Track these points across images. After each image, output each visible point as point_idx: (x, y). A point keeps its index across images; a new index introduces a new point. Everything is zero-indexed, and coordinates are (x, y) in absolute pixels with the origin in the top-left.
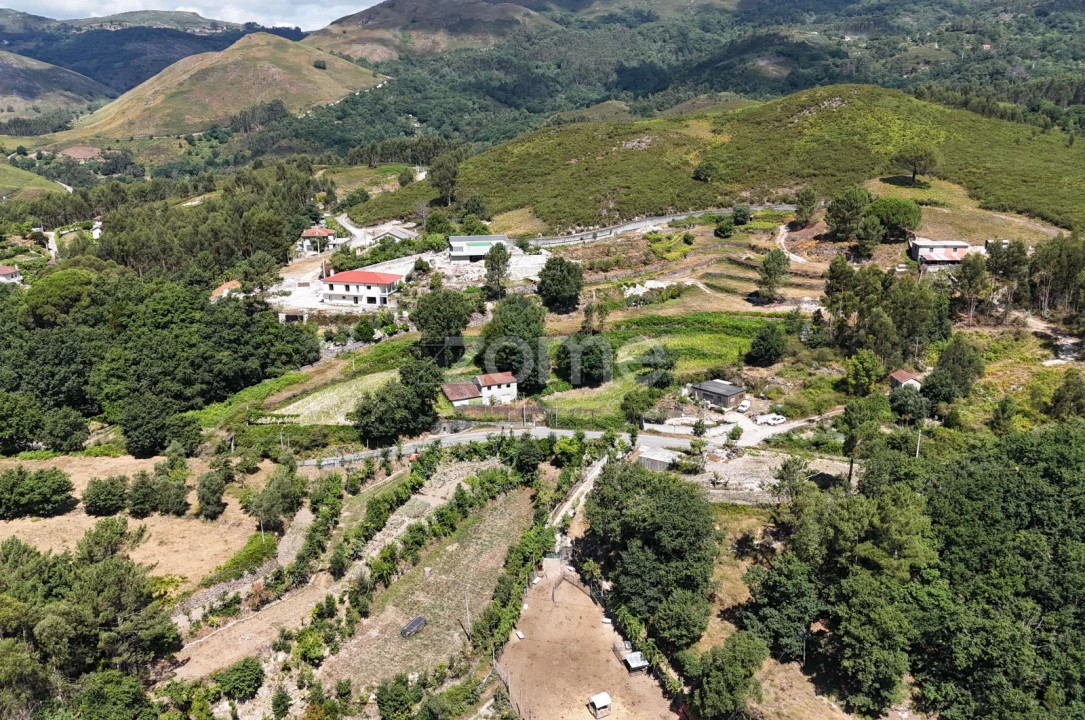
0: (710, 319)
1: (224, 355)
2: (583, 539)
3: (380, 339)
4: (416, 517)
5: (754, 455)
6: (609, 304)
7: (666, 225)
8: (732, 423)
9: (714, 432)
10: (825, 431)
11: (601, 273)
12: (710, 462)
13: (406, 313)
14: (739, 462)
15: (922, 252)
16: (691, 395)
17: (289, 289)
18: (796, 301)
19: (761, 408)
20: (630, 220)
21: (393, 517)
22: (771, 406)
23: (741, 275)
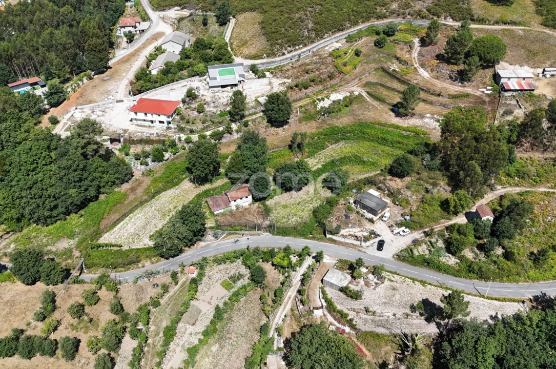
1: (72, 191)
2: (290, 339)
3: (168, 159)
4: (193, 324)
5: (392, 281)
6: (308, 117)
7: (344, 41)
8: (379, 235)
9: (368, 243)
10: (433, 247)
11: (304, 90)
12: (365, 287)
13: (183, 137)
14: (382, 288)
15: (503, 81)
16: (355, 202)
17: (111, 105)
18: (422, 116)
19: (396, 217)
20: (322, 38)
21: (180, 325)
22: (402, 215)
23: (389, 84)
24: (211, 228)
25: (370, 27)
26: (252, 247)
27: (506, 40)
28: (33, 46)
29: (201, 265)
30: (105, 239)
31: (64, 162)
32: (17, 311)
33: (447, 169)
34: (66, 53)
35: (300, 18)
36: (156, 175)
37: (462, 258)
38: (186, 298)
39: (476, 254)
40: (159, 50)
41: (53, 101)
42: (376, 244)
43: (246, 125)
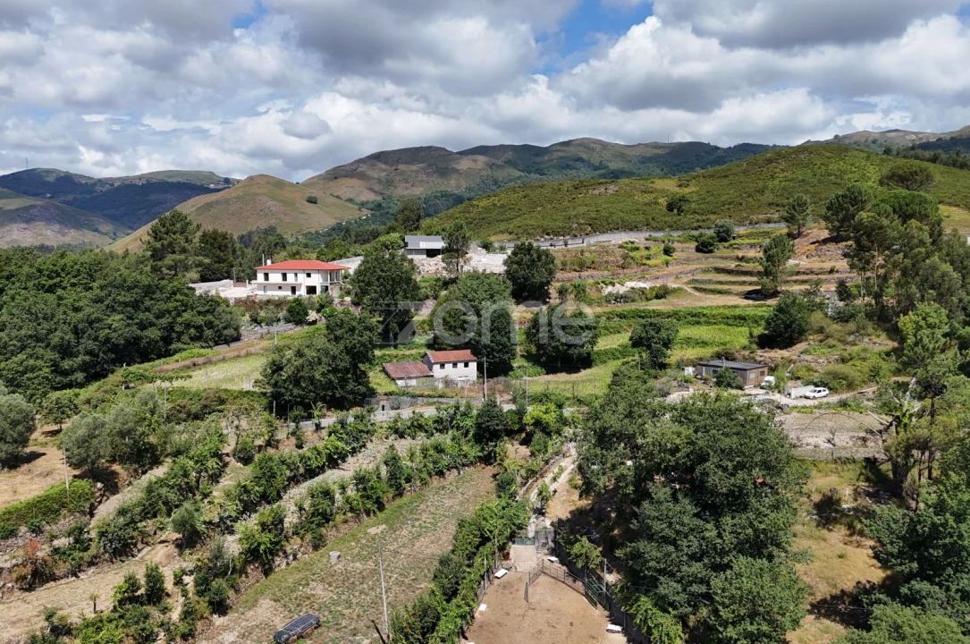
0: (705, 312)
1: (116, 319)
2: (568, 520)
3: (314, 322)
5: (806, 413)
6: (585, 300)
7: (642, 239)
11: (575, 272)
20: (603, 232)
24: (388, 393)
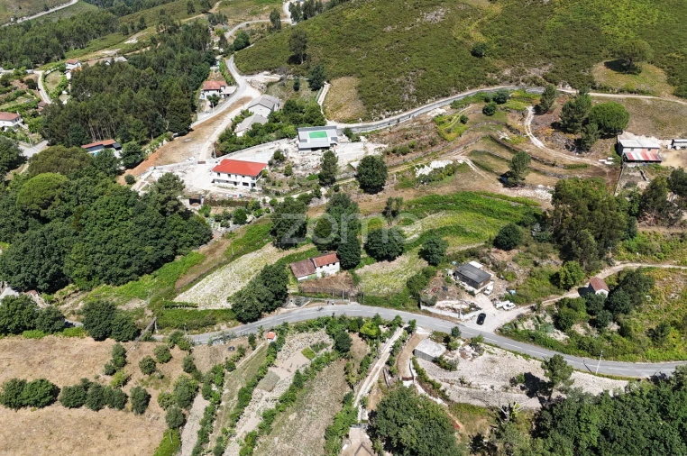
1: (148, 249)
2: (376, 411)
3: (251, 221)
4: (270, 391)
5: (491, 353)
6: (405, 184)
7: (449, 107)
8: (479, 309)
9: (467, 316)
10: (540, 322)
11: (401, 156)
12: (461, 359)
13: (268, 199)
14: (480, 360)
15: (625, 151)
16: (454, 274)
17: (192, 166)
18: (533, 187)
19: (500, 291)
20: (424, 103)
21: (256, 390)
22: (507, 289)
23: (497, 154)
24: (294, 294)
25: (478, 93)
26: (338, 315)
27: (631, 109)
28: (111, 107)
29: (282, 331)
30: (180, 298)
31: (142, 218)
32: (85, 365)
33: (559, 241)
34: (145, 113)
35: (401, 82)
36: (237, 238)
37: (572, 334)
38: (265, 362)
39: (588, 330)
40: (245, 114)
41: (130, 162)
42: (476, 318)
43: (336, 189)
